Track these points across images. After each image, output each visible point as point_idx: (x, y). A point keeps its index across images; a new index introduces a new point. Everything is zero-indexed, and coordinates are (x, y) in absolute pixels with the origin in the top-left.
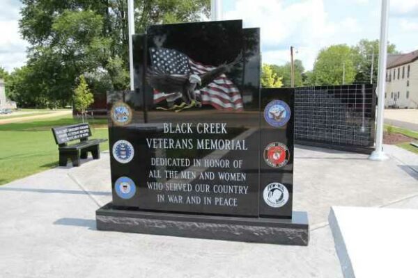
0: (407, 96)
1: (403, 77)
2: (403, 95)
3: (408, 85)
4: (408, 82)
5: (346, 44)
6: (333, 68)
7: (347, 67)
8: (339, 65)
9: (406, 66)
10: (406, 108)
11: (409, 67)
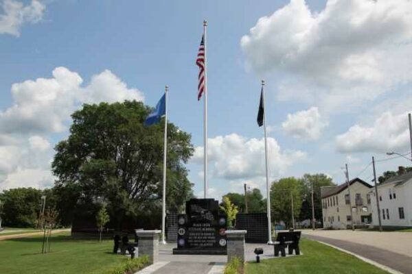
0: (339, 220)
1: (334, 204)
2: (336, 219)
3: (338, 211)
4: (338, 208)
5: (293, 178)
6: (283, 197)
7: (294, 196)
8: (288, 194)
9: (335, 196)
10: (339, 229)
11: (337, 198)
